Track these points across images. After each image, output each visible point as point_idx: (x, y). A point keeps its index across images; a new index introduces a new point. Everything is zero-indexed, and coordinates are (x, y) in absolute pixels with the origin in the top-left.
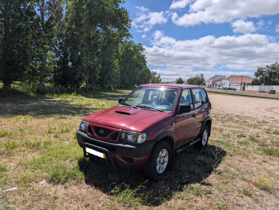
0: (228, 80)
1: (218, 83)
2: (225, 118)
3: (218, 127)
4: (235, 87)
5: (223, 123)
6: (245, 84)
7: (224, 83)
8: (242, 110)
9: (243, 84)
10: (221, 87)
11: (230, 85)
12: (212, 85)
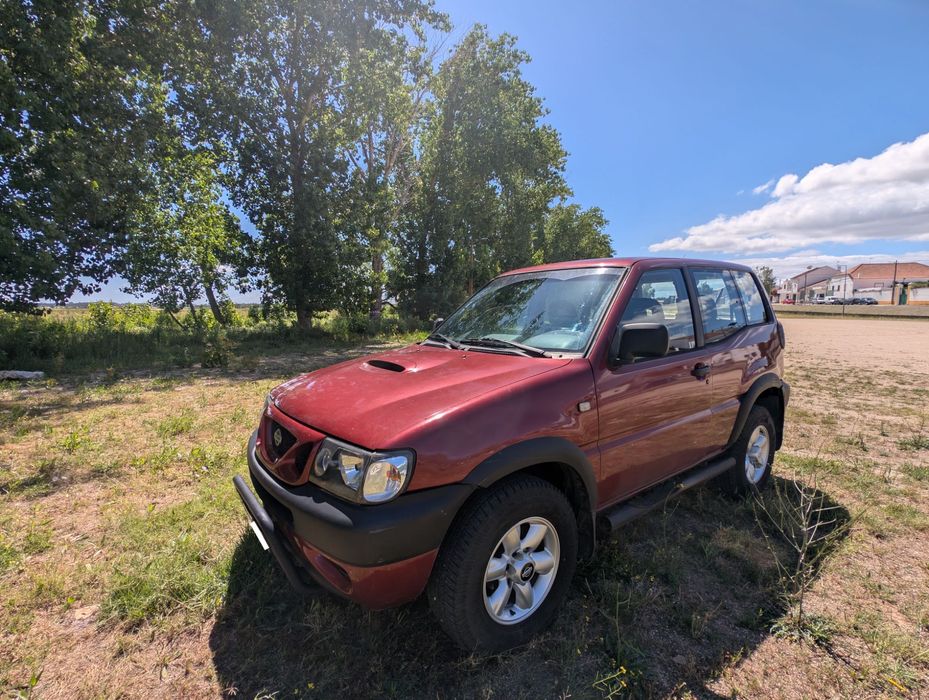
0: (849, 280)
1: (817, 289)
2: (842, 381)
3: (817, 409)
4: (874, 296)
5: (836, 396)
6: (906, 285)
7: (836, 288)
8: (905, 356)
9: (900, 286)
10: (826, 299)
11: (855, 291)
12: (798, 294)
